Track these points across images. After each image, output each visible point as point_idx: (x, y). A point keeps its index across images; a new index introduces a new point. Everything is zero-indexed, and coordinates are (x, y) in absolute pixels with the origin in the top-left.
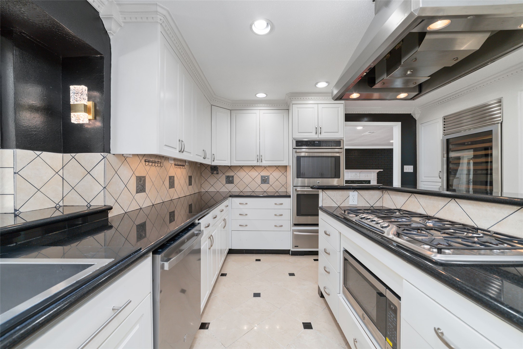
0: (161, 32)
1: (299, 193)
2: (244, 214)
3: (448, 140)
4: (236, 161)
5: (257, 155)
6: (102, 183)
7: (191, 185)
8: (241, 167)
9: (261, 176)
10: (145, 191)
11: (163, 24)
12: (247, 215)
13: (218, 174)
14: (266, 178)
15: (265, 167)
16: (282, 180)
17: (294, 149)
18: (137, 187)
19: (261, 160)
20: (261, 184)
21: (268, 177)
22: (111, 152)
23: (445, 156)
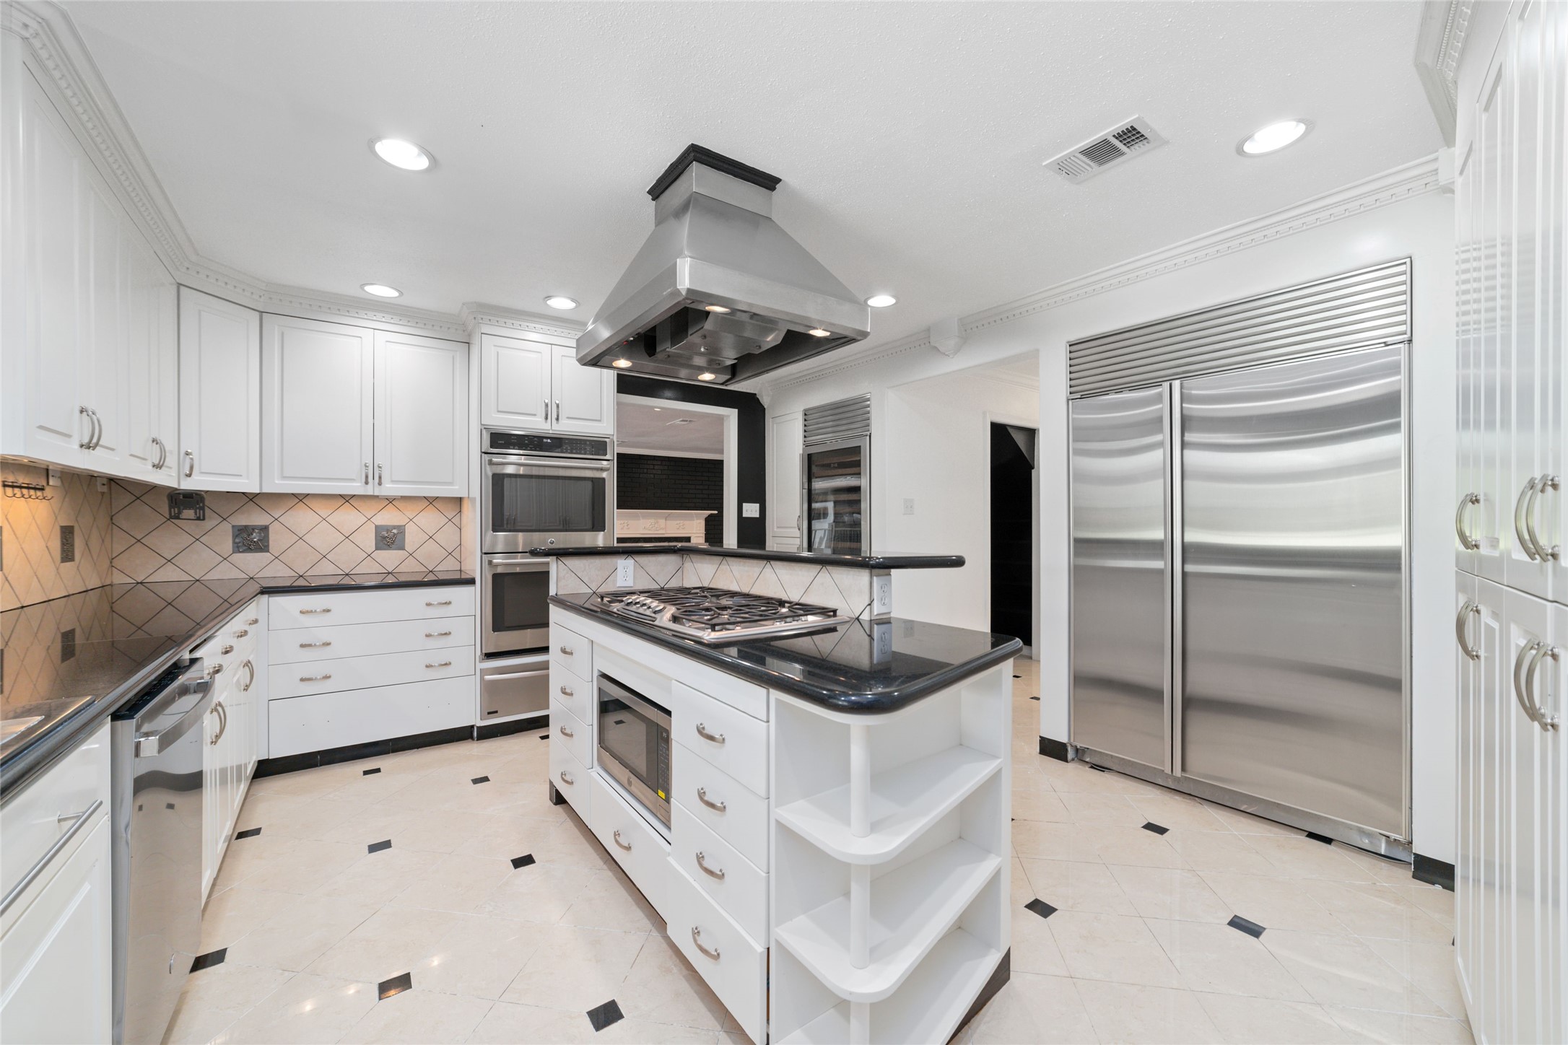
0: (24, 63)
1: (500, 570)
2: (318, 644)
3: (810, 456)
4: (284, 478)
5: (363, 463)
7: (72, 559)
8: (301, 498)
9: (376, 527)
11: (32, 40)
12: (329, 644)
13: (204, 519)
14: (395, 531)
15: (391, 500)
16: (447, 537)
17: (485, 453)
19: (380, 477)
20: (377, 549)
21: (401, 529)
23: (806, 486)
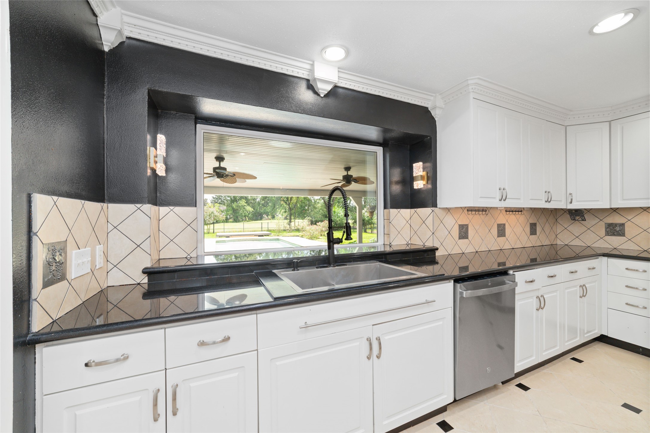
0: (473, 98)
2: (639, 288)
6: (432, 230)
7: (535, 234)
8: (645, 209)
10: (467, 238)
12: (645, 290)
13: (586, 220)
18: (459, 234)
22: (438, 206)
